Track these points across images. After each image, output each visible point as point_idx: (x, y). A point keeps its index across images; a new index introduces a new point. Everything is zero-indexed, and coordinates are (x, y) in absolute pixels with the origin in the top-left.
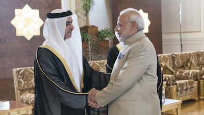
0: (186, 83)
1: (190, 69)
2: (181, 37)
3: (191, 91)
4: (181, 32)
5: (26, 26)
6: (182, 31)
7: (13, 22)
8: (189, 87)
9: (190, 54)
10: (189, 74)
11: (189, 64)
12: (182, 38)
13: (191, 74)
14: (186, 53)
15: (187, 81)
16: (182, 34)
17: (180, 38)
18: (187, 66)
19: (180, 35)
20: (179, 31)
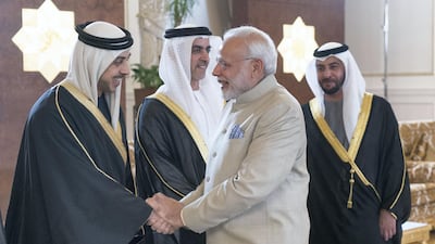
0: (422, 191)
1: (424, 159)
2: (386, 86)
3: (431, 209)
4: (385, 75)
5: (45, 48)
6: (389, 71)
7: (17, 39)
8: (428, 200)
9: (422, 125)
10: (426, 170)
11: (422, 149)
12: (389, 87)
13: (430, 170)
14: (414, 122)
15: (423, 186)
16: (389, 80)
17: (382, 87)
18: (417, 152)
19: (384, 81)
20: (382, 71)
